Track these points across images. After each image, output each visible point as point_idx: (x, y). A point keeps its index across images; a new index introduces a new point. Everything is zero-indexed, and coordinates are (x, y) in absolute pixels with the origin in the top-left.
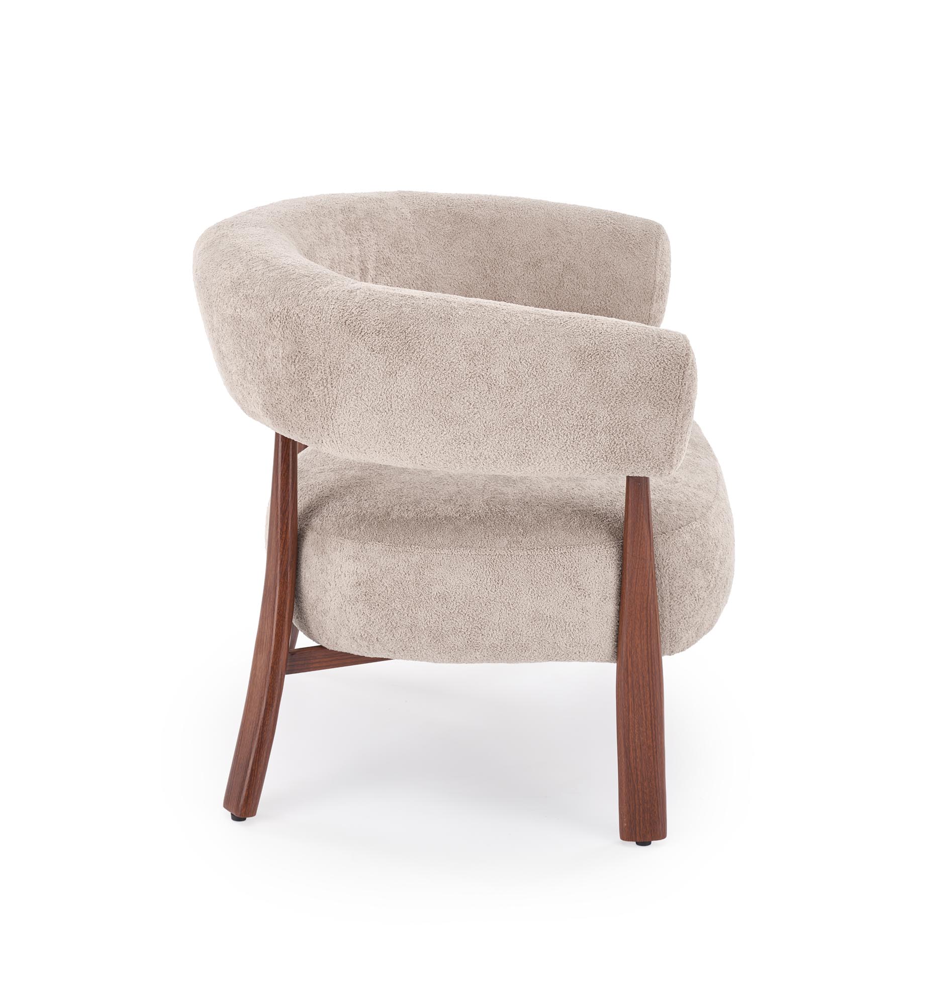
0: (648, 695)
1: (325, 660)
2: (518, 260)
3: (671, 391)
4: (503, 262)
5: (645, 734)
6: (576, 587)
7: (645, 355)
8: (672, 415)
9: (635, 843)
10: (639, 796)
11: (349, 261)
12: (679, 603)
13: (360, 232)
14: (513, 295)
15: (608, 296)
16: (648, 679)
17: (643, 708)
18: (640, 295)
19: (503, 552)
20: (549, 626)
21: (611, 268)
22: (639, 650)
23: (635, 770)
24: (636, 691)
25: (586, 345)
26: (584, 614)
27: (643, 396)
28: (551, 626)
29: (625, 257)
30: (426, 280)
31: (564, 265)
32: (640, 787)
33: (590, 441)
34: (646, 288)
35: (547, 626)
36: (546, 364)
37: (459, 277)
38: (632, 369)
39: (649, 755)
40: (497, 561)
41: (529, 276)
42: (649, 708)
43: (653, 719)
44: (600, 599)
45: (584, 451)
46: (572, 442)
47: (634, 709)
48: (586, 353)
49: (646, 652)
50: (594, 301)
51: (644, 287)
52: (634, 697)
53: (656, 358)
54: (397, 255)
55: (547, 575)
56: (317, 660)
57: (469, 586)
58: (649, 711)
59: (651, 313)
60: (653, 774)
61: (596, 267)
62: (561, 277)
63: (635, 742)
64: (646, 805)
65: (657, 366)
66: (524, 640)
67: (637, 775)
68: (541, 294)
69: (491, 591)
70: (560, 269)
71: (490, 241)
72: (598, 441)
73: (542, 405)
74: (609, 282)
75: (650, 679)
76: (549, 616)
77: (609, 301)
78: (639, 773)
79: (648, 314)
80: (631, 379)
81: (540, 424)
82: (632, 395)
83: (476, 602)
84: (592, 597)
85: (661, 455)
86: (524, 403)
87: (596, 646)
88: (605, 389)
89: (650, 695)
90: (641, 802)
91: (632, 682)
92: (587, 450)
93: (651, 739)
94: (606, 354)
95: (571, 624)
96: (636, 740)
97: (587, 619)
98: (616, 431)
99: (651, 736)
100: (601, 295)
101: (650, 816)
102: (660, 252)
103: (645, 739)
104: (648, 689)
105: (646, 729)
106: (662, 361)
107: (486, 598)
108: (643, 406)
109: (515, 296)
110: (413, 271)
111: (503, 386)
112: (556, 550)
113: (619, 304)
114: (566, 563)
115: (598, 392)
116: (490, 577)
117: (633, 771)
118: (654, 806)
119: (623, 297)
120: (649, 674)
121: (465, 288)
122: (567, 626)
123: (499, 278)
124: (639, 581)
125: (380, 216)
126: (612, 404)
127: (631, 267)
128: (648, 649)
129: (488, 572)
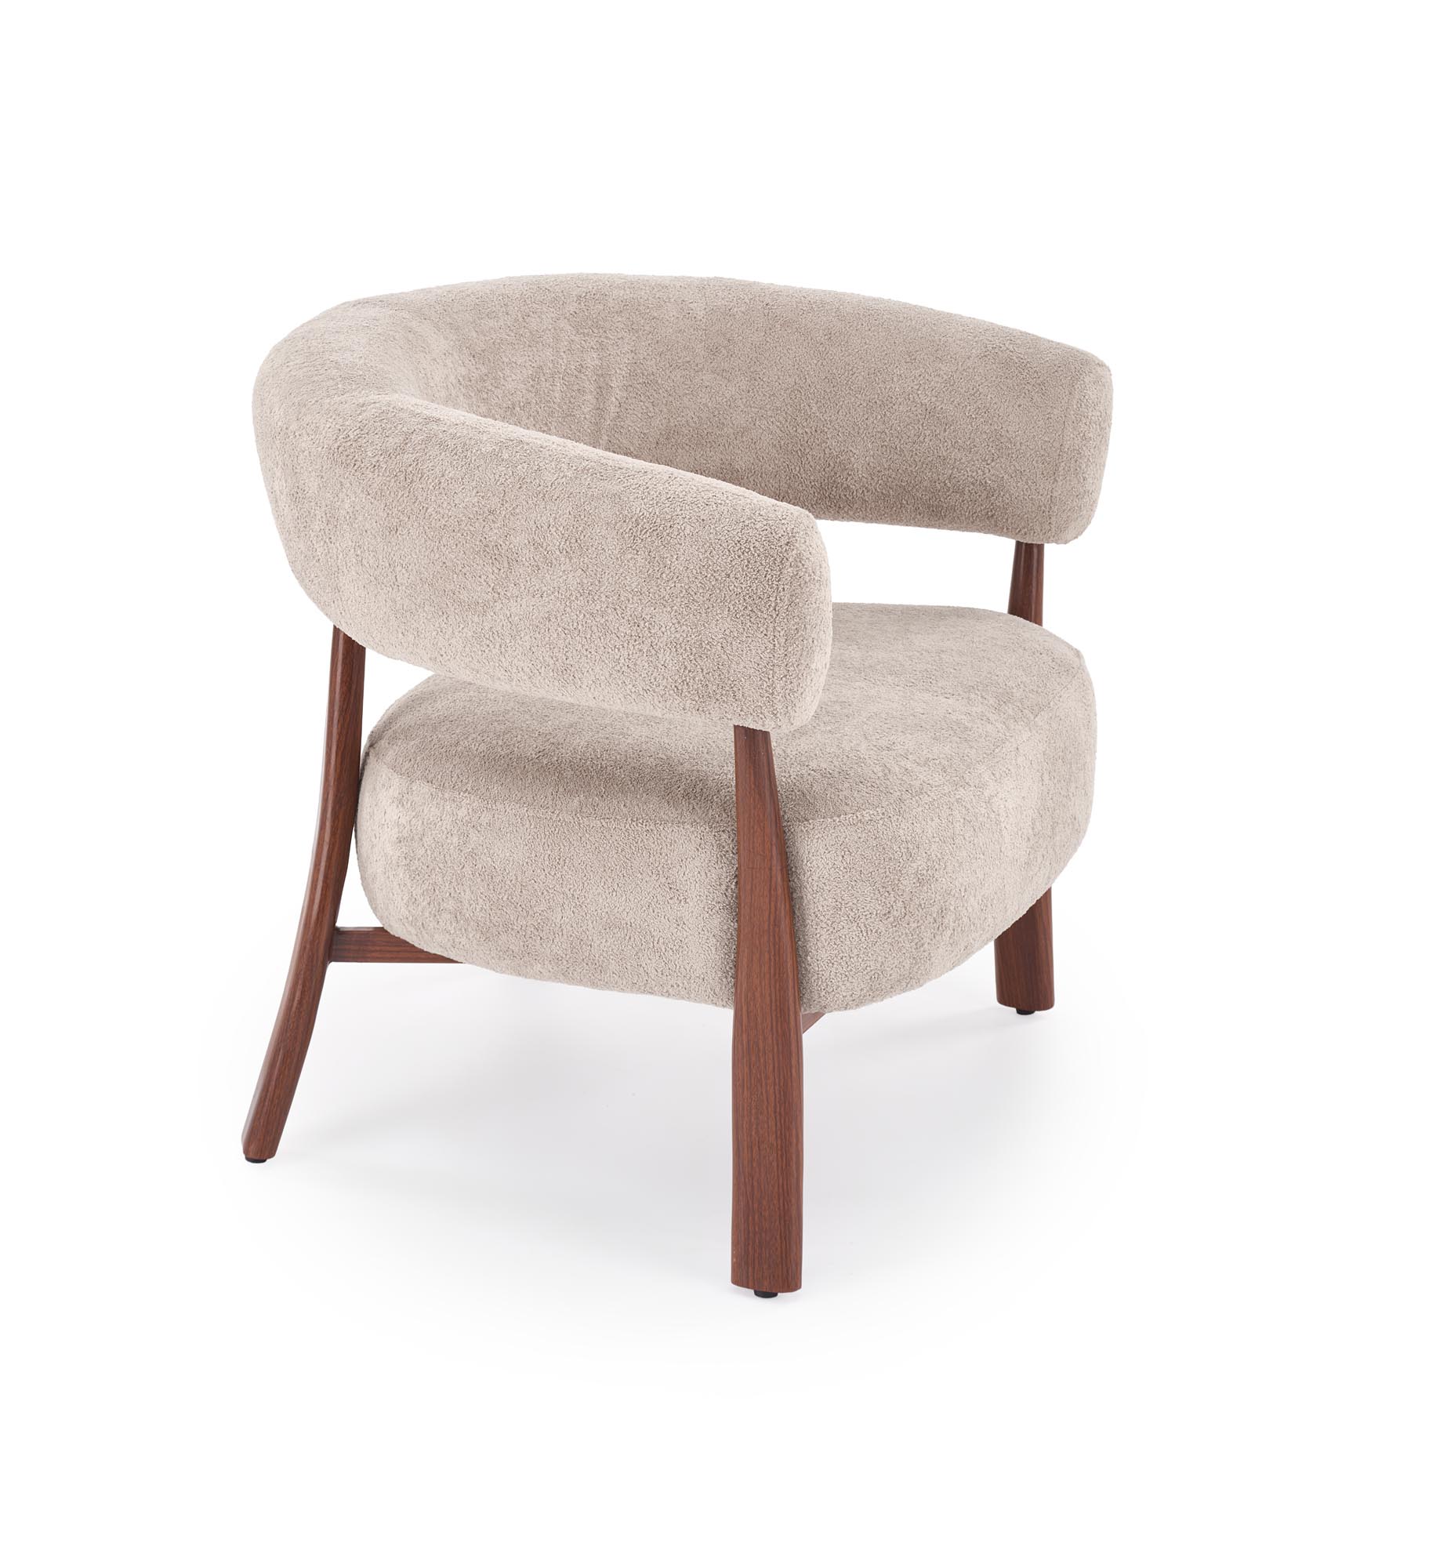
0: (771, 1066)
1: (388, 948)
2: (860, 396)
3: (760, 598)
4: (838, 397)
5: (766, 1126)
6: (667, 885)
7: (723, 538)
8: (765, 635)
9: (752, 1291)
10: (754, 1219)
11: (576, 373)
12: (829, 932)
13: (605, 332)
14: (850, 448)
15: (989, 462)
16: (770, 1042)
17: (763, 1084)
18: (1036, 465)
19: (568, 818)
20: (630, 938)
21: (995, 419)
22: (758, 994)
23: (750, 1179)
24: (753, 1059)
25: (641, 514)
26: (680, 928)
27: (719, 601)
28: (632, 939)
29: (1018, 403)
30: (716, 413)
31: (926, 410)
32: (756, 1205)
33: (651, 661)
34: (1046, 454)
35: (627, 938)
36: (585, 536)
37: (769, 413)
38: (701, 557)
39: (771, 1158)
40: (559, 829)
41: (875, 422)
42: (772, 1087)
43: (778, 1105)
44: (704, 908)
45: (646, 675)
46: (627, 660)
47: (751, 1084)
48: (640, 526)
49: (768, 999)
50: (968, 469)
51: (1042, 453)
52: (750, 1067)
53: (738, 544)
54: (668, 372)
55: (626, 860)
56: (378, 948)
57: (521, 863)
58: (772, 1091)
59: (1054, 495)
60: (776, 1188)
61: (973, 416)
62: (921, 427)
63: (751, 1135)
64: (763, 1235)
65: (739, 557)
66: (597, 956)
67: (753, 1186)
68: (892, 450)
69: (550, 874)
70: (921, 414)
71: (820, 363)
72: (662, 663)
73: (581, 598)
74: (991, 440)
75: (775, 1042)
76: (629, 923)
77: (989, 471)
78: (755, 1184)
79: (1049, 496)
80: (701, 573)
81: (580, 627)
82: (703, 597)
83: (530, 887)
84: (691, 904)
85: (756, 696)
86: (557, 593)
87: (701, 981)
88: (665, 585)
89: (774, 1067)
90: (757, 1229)
91: (748, 1041)
92: (649, 674)
93: (774, 1136)
94: (668, 531)
95: (661, 941)
96: (753, 1133)
97: (685, 936)
98: (685, 649)
99: (774, 1129)
100: (978, 460)
101: (769, 1254)
102: (1075, 402)
103: (766, 1134)
104: (771, 1057)
105: (768, 1119)
106: (747, 550)
107: (544, 883)
108: (720, 616)
109: (855, 451)
110: (694, 398)
111: (527, 564)
112: (640, 825)
113: (1003, 477)
114: (653, 846)
115: (655, 588)
116: (549, 852)
117: (747, 1180)
118: (776, 1239)
119: (1010, 466)
120: (773, 1034)
121: (778, 431)
122: (655, 943)
123: (831, 422)
124: (756, 887)
125: (648, 311)
126: (675, 607)
127: (1024, 421)
128: (770, 995)
129: (546, 845)
